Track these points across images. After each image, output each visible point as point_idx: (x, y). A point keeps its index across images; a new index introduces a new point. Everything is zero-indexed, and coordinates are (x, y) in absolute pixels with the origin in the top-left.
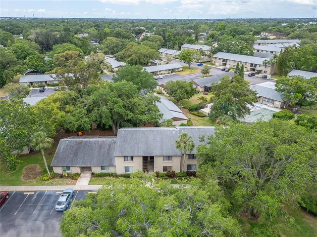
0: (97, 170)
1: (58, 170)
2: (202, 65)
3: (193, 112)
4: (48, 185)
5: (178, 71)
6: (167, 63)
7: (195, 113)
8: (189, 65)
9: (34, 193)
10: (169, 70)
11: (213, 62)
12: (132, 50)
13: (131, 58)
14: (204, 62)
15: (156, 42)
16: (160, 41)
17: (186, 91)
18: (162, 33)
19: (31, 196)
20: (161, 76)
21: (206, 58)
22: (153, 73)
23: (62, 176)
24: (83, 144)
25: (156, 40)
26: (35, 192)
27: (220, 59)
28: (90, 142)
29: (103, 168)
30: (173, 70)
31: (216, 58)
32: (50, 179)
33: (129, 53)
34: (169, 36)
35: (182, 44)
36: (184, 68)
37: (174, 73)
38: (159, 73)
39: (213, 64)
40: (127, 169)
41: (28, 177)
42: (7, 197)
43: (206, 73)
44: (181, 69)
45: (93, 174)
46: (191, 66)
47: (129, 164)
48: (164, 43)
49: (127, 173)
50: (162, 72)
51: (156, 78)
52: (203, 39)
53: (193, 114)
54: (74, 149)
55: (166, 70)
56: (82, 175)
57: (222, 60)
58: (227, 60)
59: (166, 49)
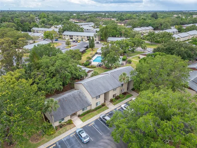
0: (80, 112)
1: (56, 124)
6: (34, 42)
7: (89, 66)
8: (52, 41)
9: (55, 145)
11: (64, 38)
18: (11, 20)
23: (61, 126)
26: (55, 143)
27: (67, 35)
31: (64, 35)
45: (79, 116)
46: (53, 41)
47: (98, 100)
49: (97, 106)
57: (69, 36)
58: (72, 36)
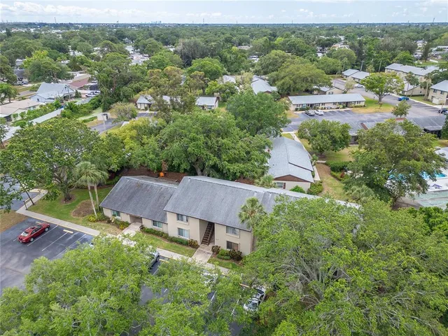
0: (148, 224)
1: (108, 213)
2: (407, 99)
3: (334, 174)
4: (91, 227)
5: (355, 107)
6: (345, 93)
7: (338, 175)
8: (380, 99)
9: (73, 233)
10: (340, 103)
12: (287, 70)
13: (283, 80)
14: (413, 96)
15: (342, 59)
16: (349, 57)
17: (332, 138)
19: (69, 235)
20: (320, 112)
21: (418, 90)
22: (311, 105)
23: (108, 221)
24: (144, 186)
25: (343, 55)
26: (74, 231)
27: (442, 92)
28: (152, 187)
29: (155, 223)
30: (347, 104)
31: (435, 91)
32: (97, 221)
33: (282, 74)
34: (370, 50)
35: (389, 64)
36: (369, 103)
37: (348, 109)
38: (321, 106)
39: (428, 100)
40: (180, 231)
41: (78, 213)
42: (47, 229)
43: (401, 114)
44: (363, 104)
45: (142, 228)
46: (384, 99)
47: (182, 225)
48: (357, 62)
49: (182, 237)
50: (326, 106)
51: (312, 114)
52: (440, 57)
53: (334, 176)
54: (131, 191)
55: (334, 103)
56: (131, 226)
57: (446, 94)
59: (355, 71)
